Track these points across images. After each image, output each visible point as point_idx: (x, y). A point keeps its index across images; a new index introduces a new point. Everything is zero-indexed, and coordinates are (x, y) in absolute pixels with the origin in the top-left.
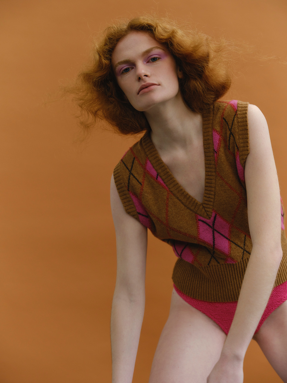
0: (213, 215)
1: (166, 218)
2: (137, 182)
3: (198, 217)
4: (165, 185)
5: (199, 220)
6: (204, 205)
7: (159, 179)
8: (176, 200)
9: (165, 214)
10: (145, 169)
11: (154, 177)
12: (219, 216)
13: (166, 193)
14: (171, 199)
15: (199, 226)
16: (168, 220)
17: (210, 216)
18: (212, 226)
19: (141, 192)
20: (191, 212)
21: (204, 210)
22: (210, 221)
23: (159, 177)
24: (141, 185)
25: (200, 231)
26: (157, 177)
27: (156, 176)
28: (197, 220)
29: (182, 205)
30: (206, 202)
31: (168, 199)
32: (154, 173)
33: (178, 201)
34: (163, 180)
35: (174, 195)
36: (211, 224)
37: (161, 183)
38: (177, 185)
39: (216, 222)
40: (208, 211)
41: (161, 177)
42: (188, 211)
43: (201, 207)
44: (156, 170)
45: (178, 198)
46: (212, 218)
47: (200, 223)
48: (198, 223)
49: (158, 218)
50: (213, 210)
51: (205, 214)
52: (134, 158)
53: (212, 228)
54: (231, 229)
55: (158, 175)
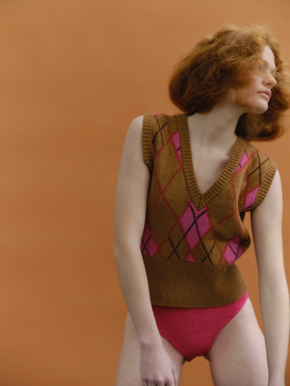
0: (204, 210)
1: (166, 186)
2: (162, 141)
3: (190, 202)
4: (181, 160)
5: (190, 206)
6: (203, 197)
7: (179, 152)
8: (183, 177)
9: (167, 182)
10: (171, 137)
11: (175, 148)
12: (207, 214)
13: (178, 167)
14: (180, 174)
15: (186, 211)
16: (166, 189)
17: (200, 209)
18: (196, 217)
19: (159, 150)
20: (188, 195)
21: (199, 201)
22: (197, 213)
23: (180, 150)
24: (163, 145)
25: (184, 215)
26: (178, 150)
27: (178, 148)
28: (189, 205)
29: (185, 184)
30: (206, 196)
31: (177, 172)
32: (178, 145)
33: (184, 179)
34: (182, 155)
35: (184, 172)
36: (196, 216)
37: (179, 156)
38: (191, 166)
39: (201, 216)
40: (202, 204)
41: (181, 151)
42: (186, 192)
43: (199, 196)
44: (181, 144)
45: (185, 176)
46: (201, 212)
47: (189, 209)
48: (188, 208)
49: (159, 182)
50: (207, 205)
51: (198, 205)
52: (167, 123)
53: (195, 219)
54: (209, 232)
55: (180, 148)
